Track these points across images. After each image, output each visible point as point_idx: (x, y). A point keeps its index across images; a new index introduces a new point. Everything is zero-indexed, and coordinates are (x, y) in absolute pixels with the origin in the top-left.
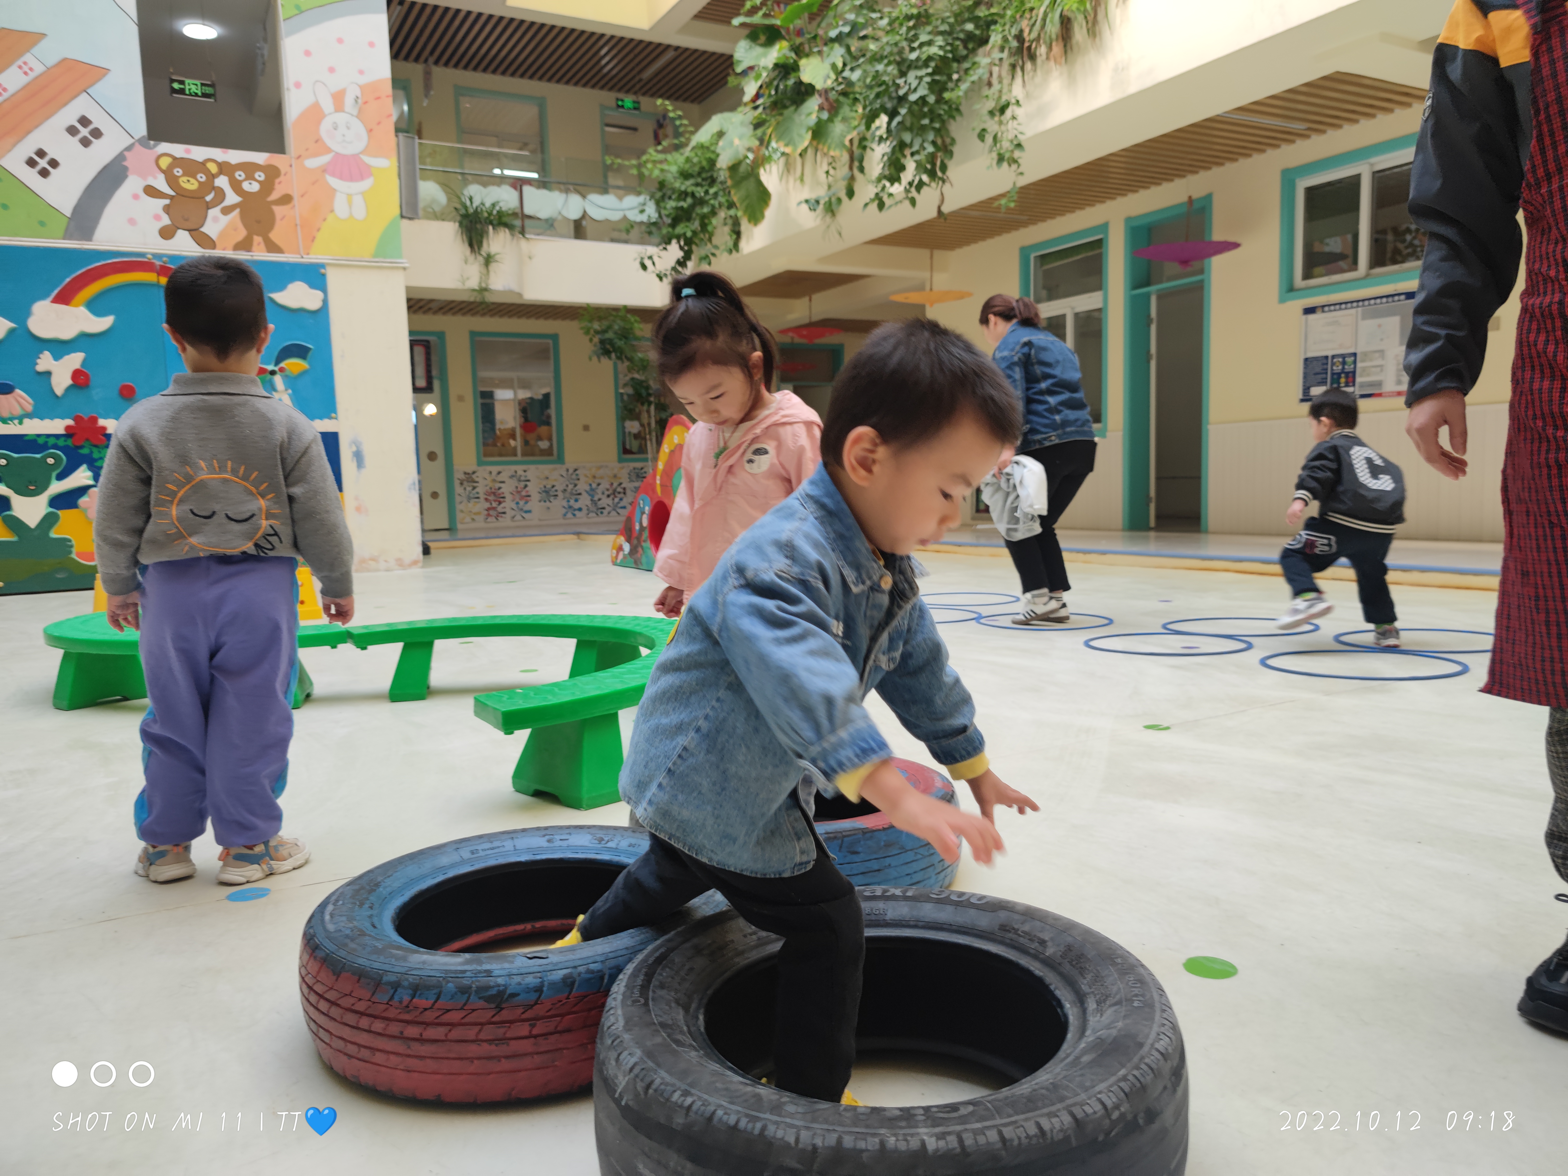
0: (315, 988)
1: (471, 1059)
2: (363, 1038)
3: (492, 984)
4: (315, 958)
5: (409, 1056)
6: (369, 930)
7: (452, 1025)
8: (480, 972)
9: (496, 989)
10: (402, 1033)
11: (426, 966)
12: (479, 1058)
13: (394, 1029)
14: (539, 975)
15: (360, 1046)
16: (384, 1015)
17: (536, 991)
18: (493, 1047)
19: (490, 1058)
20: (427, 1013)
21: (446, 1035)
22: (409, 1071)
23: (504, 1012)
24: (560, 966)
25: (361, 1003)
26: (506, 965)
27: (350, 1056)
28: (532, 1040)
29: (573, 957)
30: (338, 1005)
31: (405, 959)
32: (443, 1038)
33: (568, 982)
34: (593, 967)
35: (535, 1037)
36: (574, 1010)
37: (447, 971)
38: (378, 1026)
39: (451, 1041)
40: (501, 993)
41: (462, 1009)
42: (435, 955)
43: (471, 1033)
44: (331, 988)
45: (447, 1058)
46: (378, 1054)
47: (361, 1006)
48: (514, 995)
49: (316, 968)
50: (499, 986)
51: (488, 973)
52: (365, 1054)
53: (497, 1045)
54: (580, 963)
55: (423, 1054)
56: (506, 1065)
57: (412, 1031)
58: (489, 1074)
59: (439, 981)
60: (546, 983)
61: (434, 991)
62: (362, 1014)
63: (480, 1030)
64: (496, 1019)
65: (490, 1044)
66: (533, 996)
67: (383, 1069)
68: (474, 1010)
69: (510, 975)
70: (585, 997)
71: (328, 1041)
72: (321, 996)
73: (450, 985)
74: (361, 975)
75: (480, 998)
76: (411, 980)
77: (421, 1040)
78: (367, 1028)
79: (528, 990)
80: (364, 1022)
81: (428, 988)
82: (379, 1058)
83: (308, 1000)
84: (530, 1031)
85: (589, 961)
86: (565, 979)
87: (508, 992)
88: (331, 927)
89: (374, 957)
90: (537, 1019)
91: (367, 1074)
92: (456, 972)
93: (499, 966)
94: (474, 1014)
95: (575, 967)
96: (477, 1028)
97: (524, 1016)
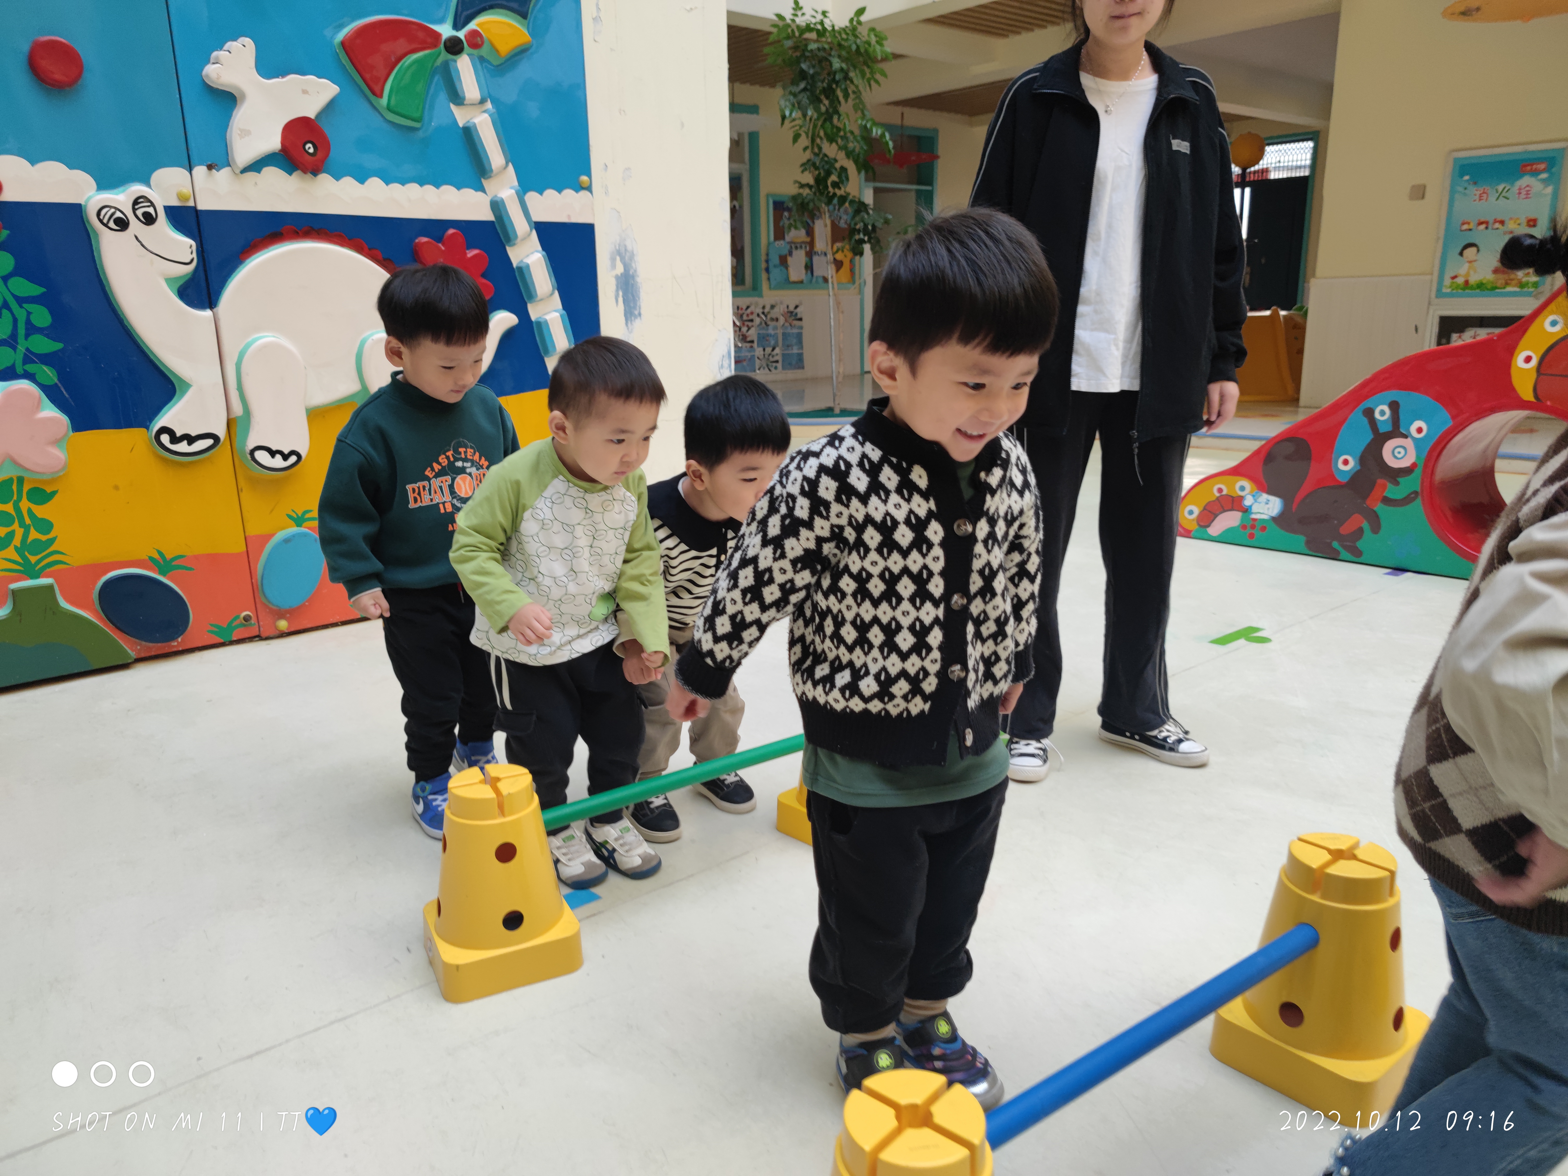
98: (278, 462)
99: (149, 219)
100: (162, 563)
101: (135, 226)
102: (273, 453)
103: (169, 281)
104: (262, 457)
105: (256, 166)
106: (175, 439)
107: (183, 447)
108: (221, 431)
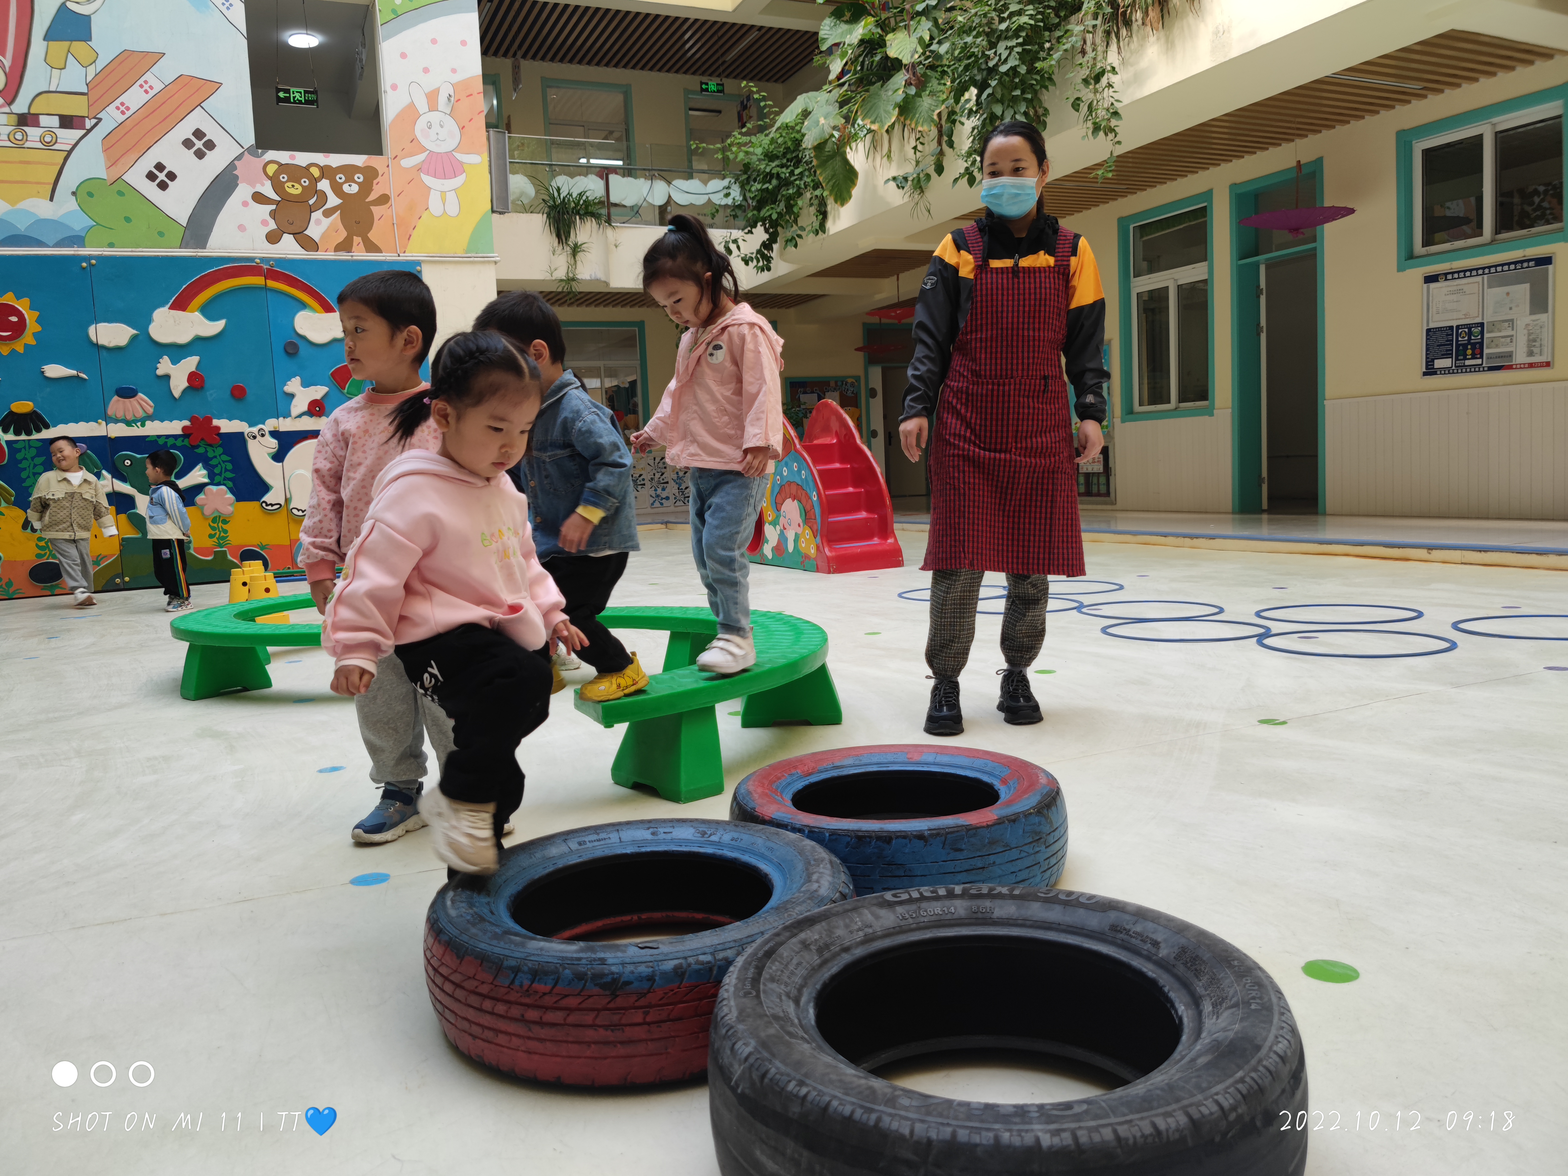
0: (440, 970)
1: (589, 1044)
2: (486, 1020)
3: (606, 972)
4: (439, 942)
5: (529, 1038)
6: (488, 916)
7: (569, 1010)
8: (595, 960)
9: (610, 976)
10: (523, 1016)
11: (543, 952)
12: (595, 1043)
13: (515, 1011)
14: (651, 964)
15: (483, 1027)
16: (506, 998)
17: (649, 980)
18: (609, 1033)
19: (606, 1043)
20: (547, 998)
21: (565, 1019)
22: (530, 1053)
23: (619, 1000)
24: (671, 956)
25: (485, 986)
26: (619, 954)
27: (475, 1037)
28: (646, 1027)
29: (683, 948)
30: (463, 988)
31: (523, 945)
32: (562, 1022)
33: (679, 973)
34: (702, 958)
35: (649, 1024)
36: (684, 999)
37: (563, 958)
38: (501, 1008)
39: (569, 1025)
40: (615, 981)
41: (579, 994)
42: (552, 942)
43: (589, 1018)
44: (455, 971)
45: (567, 1042)
46: (500, 1035)
47: (484, 989)
48: (628, 983)
49: (441, 952)
50: (613, 973)
51: (603, 961)
52: (488, 1034)
53: (612, 1031)
54: (690, 954)
55: (543, 1036)
56: (621, 1050)
57: (532, 1014)
58: (606, 1058)
59: (556, 968)
60: (658, 973)
61: (552, 977)
62: (485, 996)
63: (597, 1016)
64: (611, 1005)
65: (607, 1030)
66: (646, 985)
67: (505, 1050)
68: (590, 996)
69: (623, 964)
70: (696, 987)
71: (453, 1021)
72: (446, 978)
73: (567, 971)
74: (483, 959)
75: (596, 985)
76: (530, 965)
77: (541, 1023)
78: (490, 1010)
79: (641, 978)
80: (488, 1005)
81: (546, 973)
82: (502, 1039)
83: (433, 982)
84: (644, 1019)
85: (699, 952)
86: (676, 969)
87: (622, 980)
88: (453, 913)
89: (494, 942)
90: (650, 1006)
91: (490, 1055)
92: (572, 959)
93: (613, 955)
94: (591, 1000)
95: (685, 958)
96: (593, 1014)
97: (637, 1004)
98: (300, 513)
99: (263, 435)
100: (262, 547)
101: (259, 437)
102: (299, 510)
103: (268, 454)
104: (295, 511)
105: (300, 416)
106: (267, 505)
107: (270, 508)
108: (282, 502)
